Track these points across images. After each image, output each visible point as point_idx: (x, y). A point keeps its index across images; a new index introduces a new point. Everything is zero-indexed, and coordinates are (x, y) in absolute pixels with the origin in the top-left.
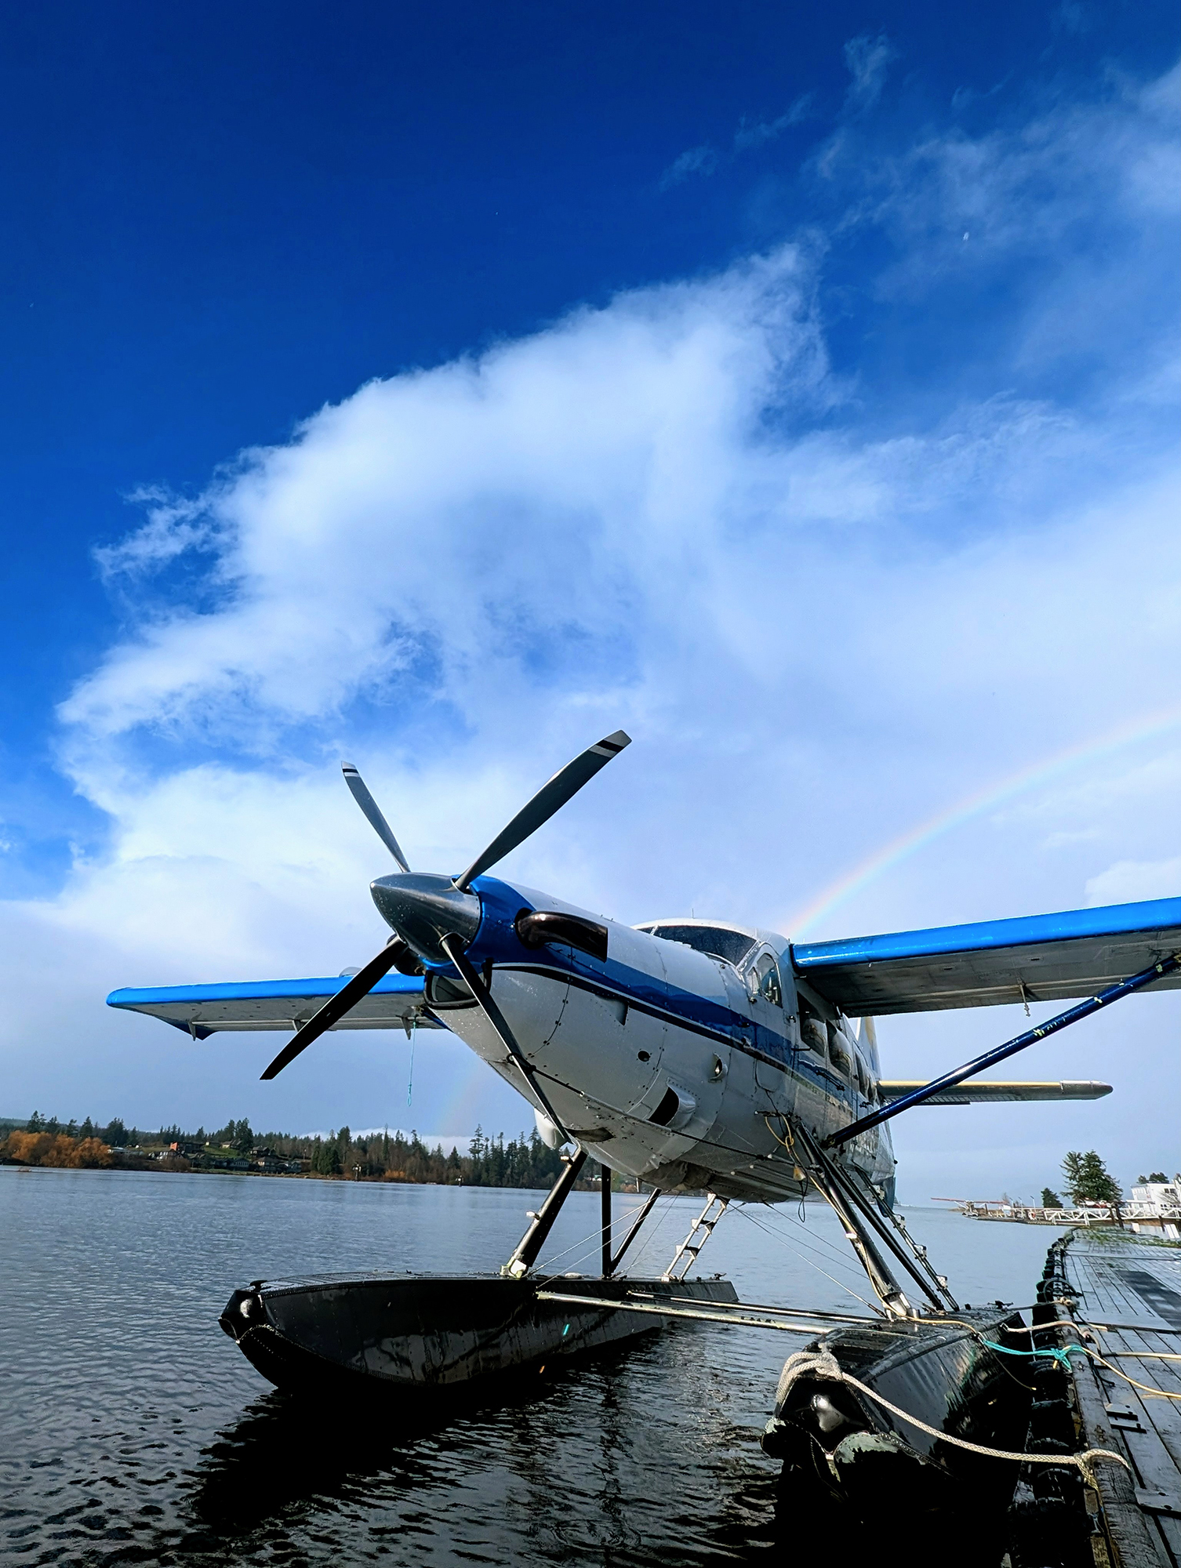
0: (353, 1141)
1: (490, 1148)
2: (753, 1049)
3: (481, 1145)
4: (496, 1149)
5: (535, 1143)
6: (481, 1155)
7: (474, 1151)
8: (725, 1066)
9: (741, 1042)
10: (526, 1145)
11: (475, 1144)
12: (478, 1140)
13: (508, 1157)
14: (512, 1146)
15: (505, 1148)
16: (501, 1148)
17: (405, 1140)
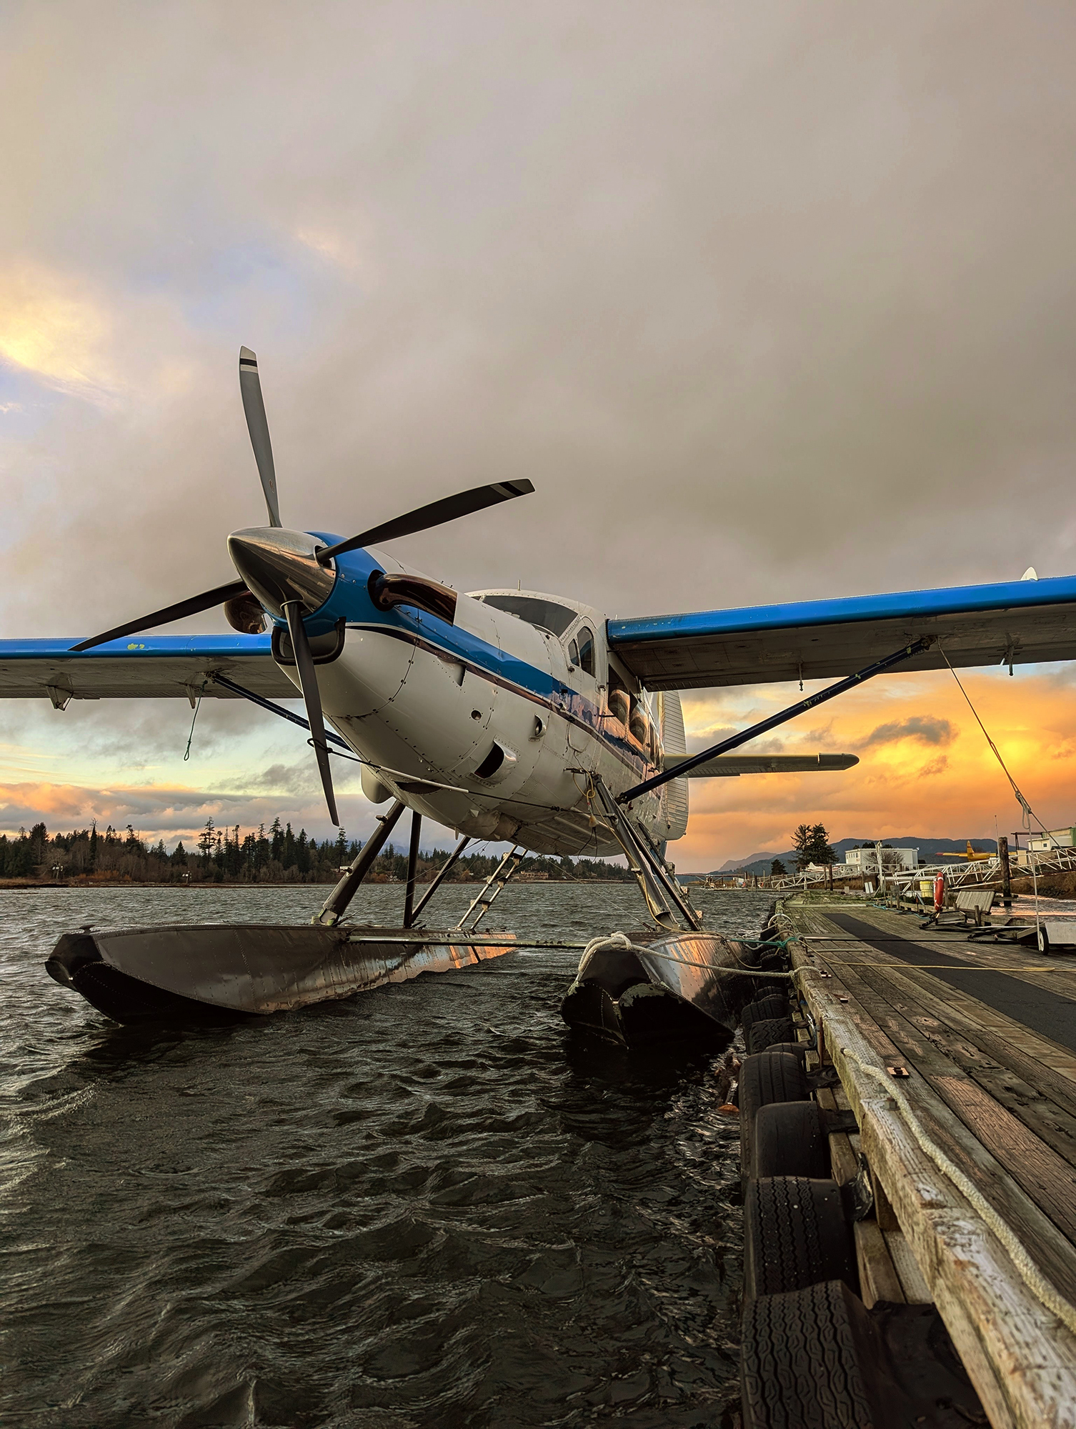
0: (50, 839)
1: (223, 842)
2: (568, 713)
3: (213, 839)
4: (230, 843)
5: (276, 835)
6: (212, 851)
7: (204, 846)
8: (544, 726)
9: (558, 707)
10: (266, 837)
11: (206, 839)
12: (209, 834)
13: (245, 851)
14: (249, 839)
15: (241, 841)
16: (237, 842)
17: (118, 836)
